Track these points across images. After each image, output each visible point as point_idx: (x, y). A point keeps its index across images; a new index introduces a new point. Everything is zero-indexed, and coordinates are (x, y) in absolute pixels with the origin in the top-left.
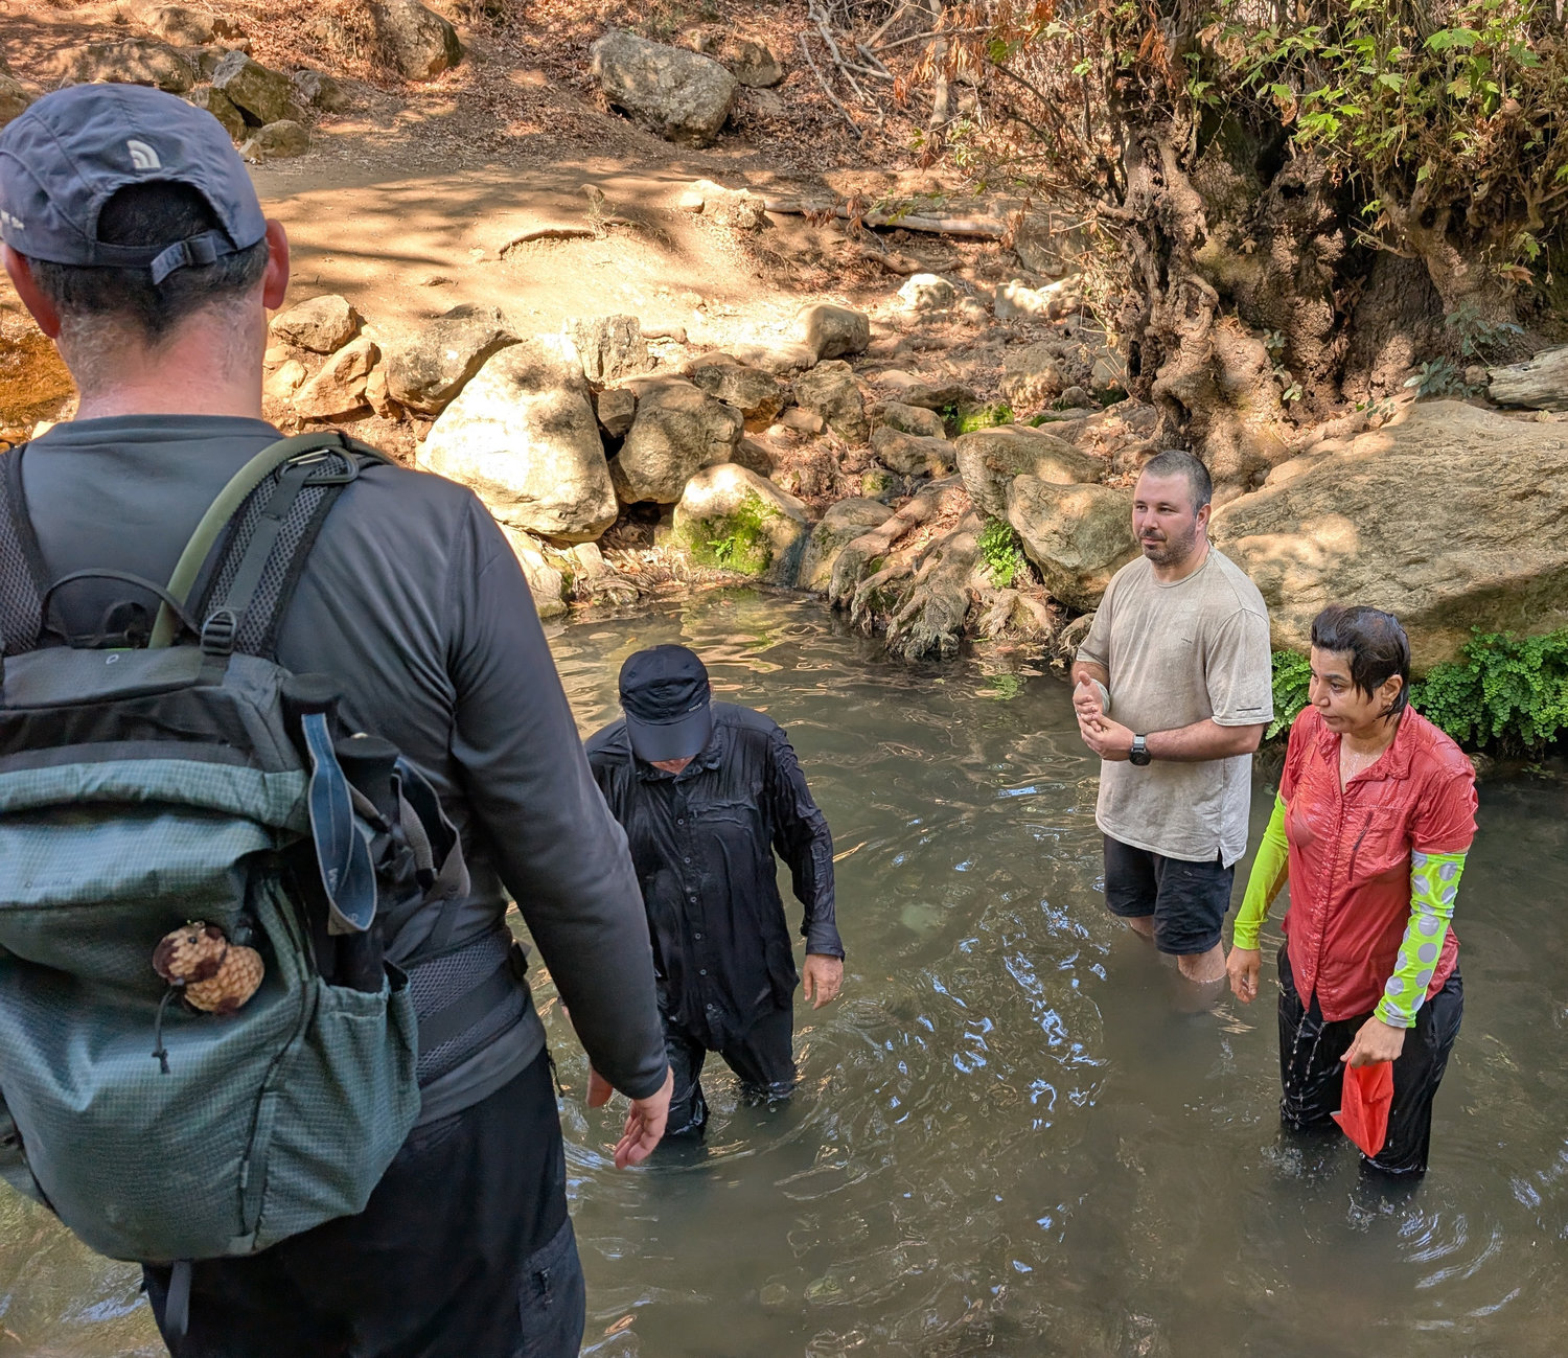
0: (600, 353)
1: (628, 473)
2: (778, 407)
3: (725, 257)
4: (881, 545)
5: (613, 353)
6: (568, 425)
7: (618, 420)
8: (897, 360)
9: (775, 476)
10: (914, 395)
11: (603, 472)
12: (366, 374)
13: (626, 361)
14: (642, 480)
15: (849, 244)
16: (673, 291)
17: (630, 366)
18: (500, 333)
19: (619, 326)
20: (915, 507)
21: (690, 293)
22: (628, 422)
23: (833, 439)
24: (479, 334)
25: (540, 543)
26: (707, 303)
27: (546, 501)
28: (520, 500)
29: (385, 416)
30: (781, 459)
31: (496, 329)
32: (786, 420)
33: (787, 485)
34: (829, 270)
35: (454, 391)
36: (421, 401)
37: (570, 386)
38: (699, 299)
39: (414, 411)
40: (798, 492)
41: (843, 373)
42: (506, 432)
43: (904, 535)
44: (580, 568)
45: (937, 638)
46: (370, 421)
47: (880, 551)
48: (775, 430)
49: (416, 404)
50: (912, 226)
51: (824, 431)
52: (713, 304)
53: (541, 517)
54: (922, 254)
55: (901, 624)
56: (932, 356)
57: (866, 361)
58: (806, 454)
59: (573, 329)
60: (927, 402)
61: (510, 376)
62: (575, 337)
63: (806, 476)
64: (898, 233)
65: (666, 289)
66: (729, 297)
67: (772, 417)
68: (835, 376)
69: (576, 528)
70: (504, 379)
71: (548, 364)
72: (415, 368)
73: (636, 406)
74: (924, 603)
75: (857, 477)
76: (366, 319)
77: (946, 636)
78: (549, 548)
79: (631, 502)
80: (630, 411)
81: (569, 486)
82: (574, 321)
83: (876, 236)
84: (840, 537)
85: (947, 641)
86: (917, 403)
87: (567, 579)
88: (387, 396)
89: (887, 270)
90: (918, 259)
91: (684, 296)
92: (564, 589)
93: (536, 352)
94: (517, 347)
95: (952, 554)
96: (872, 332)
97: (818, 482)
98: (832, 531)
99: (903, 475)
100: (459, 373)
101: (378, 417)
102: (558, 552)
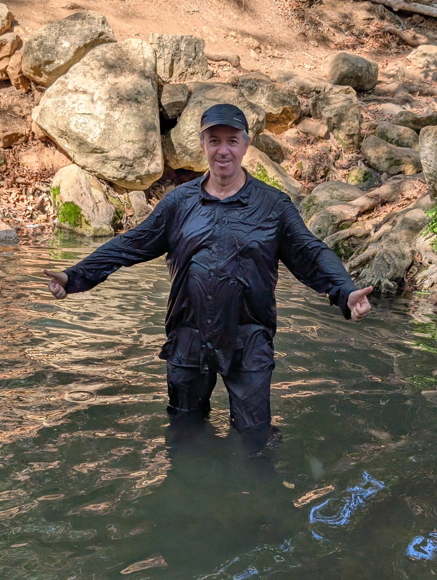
0: (173, 61)
1: (175, 144)
2: (296, 116)
3: (282, 20)
4: (350, 213)
5: (182, 62)
6: (137, 101)
7: (174, 104)
8: (395, 98)
9: (284, 164)
10: (401, 118)
11: (156, 137)
12: (9, 56)
13: (191, 70)
14: (185, 151)
15: (376, 21)
16: (239, 36)
17: (193, 74)
18: (101, 34)
19: (189, 44)
20: (384, 190)
21: (251, 39)
22: (181, 107)
23: (333, 143)
24: (87, 32)
25: (105, 187)
26: (262, 47)
27: (113, 154)
28: (94, 151)
29: (18, 88)
30: (291, 153)
31: (100, 30)
32: (300, 127)
33: (291, 172)
34: (358, 36)
35: (64, 70)
36: (40, 75)
37: (143, 74)
38: (256, 43)
39: (36, 84)
40: (299, 177)
41: (349, 96)
42: (92, 101)
43: (370, 210)
44: (130, 207)
45: (379, 283)
46: (8, 90)
47: (348, 217)
48: (291, 133)
49: (38, 79)
50: (426, 13)
51: (327, 137)
52: (266, 48)
53: (108, 166)
54: (431, 34)
55: (352, 268)
56: (424, 99)
57: (371, 97)
58: (310, 151)
59: (156, 41)
60: (411, 124)
61: (103, 63)
62: (155, 46)
63: (307, 167)
64: (415, 17)
65: (233, 33)
66: (281, 46)
67: (290, 123)
68: (342, 97)
69: (131, 178)
70: (98, 65)
71: (131, 58)
72: (39, 50)
73: (189, 97)
74: (373, 256)
75: (345, 172)
76: (20, 22)
77: (387, 281)
78: (111, 191)
79: (175, 167)
80: (184, 99)
81: (130, 146)
82: (157, 35)
83: (398, 18)
84: (322, 206)
85: (387, 286)
86: (404, 123)
87: (118, 214)
88: (21, 72)
89: (402, 42)
90: (427, 36)
91: (246, 40)
92: (115, 219)
93: (125, 49)
94: (112, 45)
95: (404, 222)
96: (380, 78)
97: (314, 172)
98: (316, 202)
99: (381, 173)
100: (69, 58)
101: (13, 88)
102: (117, 195)
